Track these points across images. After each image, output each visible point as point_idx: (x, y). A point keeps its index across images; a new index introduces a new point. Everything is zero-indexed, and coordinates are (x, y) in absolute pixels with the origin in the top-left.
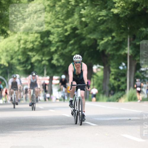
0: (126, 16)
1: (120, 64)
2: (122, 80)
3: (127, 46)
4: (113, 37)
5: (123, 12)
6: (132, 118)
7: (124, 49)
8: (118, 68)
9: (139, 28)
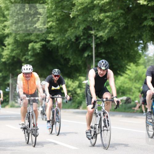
0: (9, 63)
1: (6, 88)
2: (7, 96)
3: (9, 79)
4: (2, 74)
5: (8, 61)
6: (12, 117)
7: (8, 81)
8: (5, 90)
9: (16, 70)
